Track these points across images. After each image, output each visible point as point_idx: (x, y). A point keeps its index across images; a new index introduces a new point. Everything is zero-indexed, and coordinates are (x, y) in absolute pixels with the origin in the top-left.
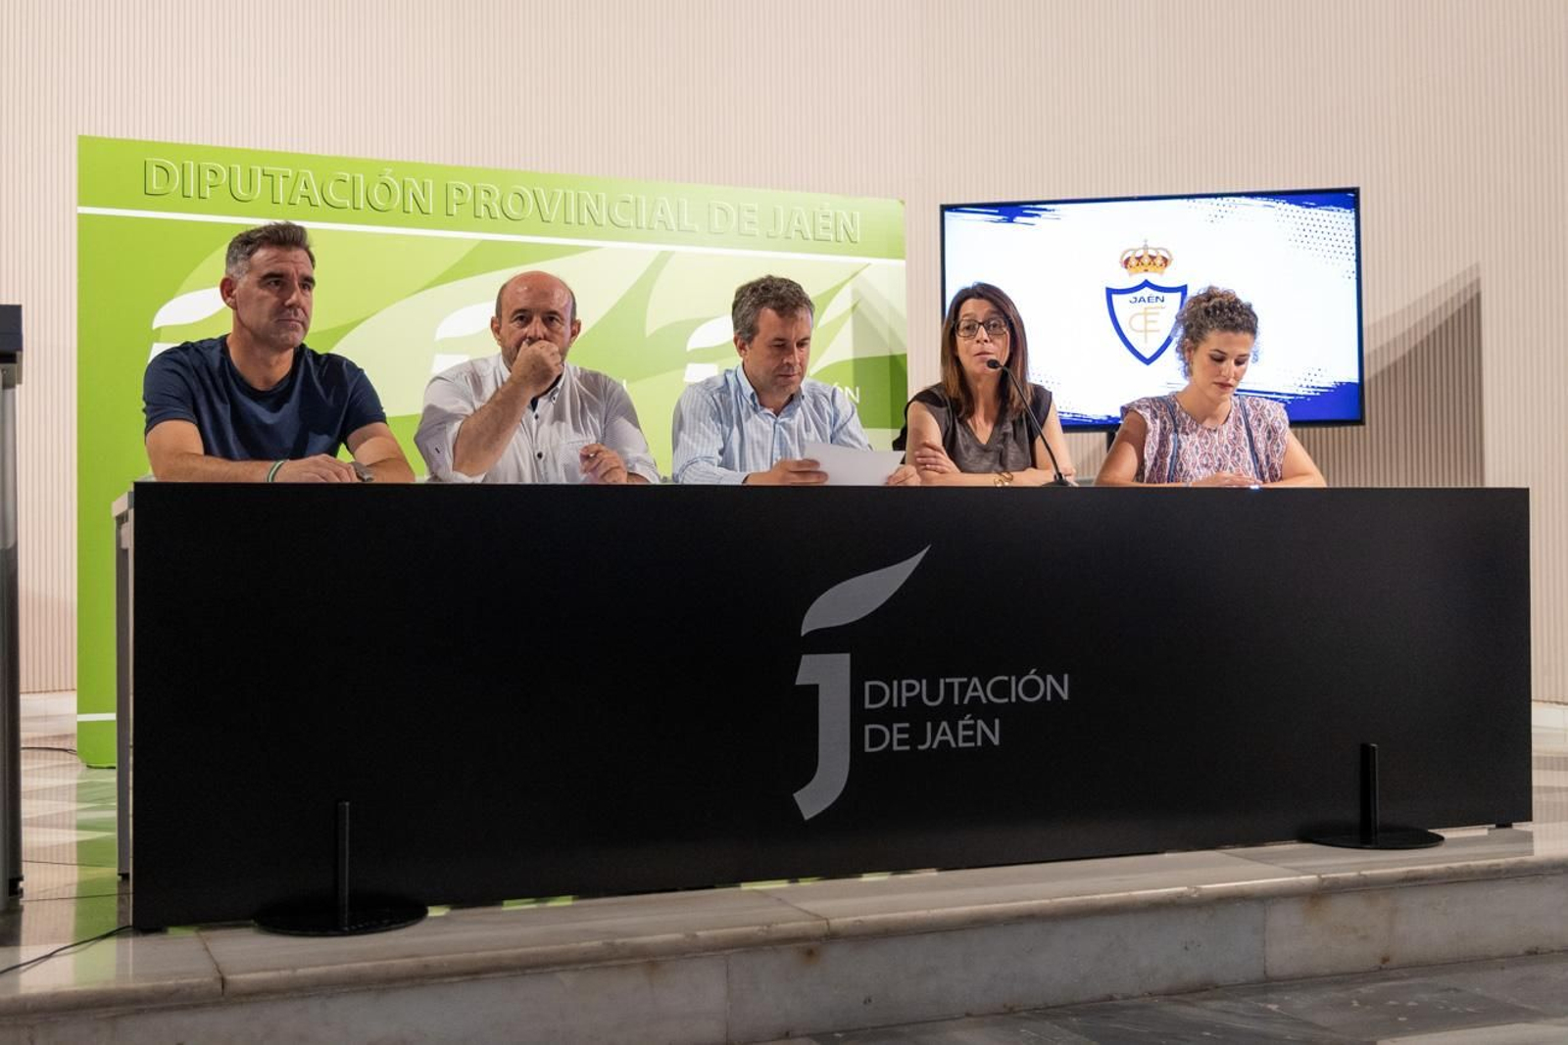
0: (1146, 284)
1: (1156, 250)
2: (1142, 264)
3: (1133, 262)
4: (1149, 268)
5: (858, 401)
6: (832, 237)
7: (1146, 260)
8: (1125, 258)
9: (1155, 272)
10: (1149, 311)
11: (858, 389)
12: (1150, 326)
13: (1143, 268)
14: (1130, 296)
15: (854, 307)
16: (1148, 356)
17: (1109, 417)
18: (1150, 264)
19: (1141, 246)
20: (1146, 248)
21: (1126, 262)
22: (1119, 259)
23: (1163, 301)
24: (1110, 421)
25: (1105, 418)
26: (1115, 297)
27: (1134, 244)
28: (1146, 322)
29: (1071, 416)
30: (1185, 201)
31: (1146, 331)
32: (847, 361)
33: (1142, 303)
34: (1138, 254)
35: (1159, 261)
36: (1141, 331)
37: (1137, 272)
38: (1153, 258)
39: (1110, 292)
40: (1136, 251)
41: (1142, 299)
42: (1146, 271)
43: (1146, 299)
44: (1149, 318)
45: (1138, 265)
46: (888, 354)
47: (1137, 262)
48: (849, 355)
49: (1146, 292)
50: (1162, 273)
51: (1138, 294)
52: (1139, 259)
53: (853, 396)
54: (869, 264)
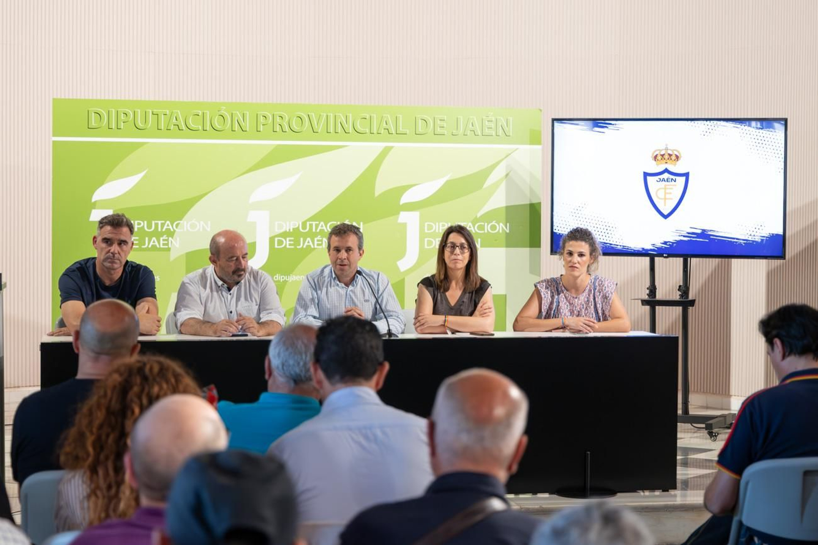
0: (666, 171)
1: (672, 151)
2: (664, 159)
3: (659, 158)
4: (668, 161)
5: (508, 231)
6: (494, 134)
7: (666, 157)
8: (655, 154)
9: (671, 164)
10: (667, 187)
11: (508, 224)
12: (668, 196)
13: (665, 161)
14: (657, 178)
15: (507, 175)
16: (666, 213)
17: (643, 249)
18: (668, 159)
19: (664, 148)
20: (667, 149)
21: (655, 157)
22: (651, 155)
23: (675, 181)
24: (644, 251)
25: (641, 250)
26: (649, 178)
27: (659, 146)
28: (665, 193)
29: (622, 247)
30: (689, 122)
31: (665, 199)
32: (502, 207)
33: (663, 182)
34: (663, 153)
35: (674, 157)
36: (662, 199)
37: (661, 163)
38: (670, 155)
39: (646, 175)
40: (660, 150)
41: (663, 180)
42: (666, 163)
43: (666, 180)
44: (668, 191)
45: (662, 159)
46: (529, 203)
47: (661, 157)
48: (504, 204)
49: (666, 176)
50: (675, 165)
51: (661, 177)
52: (663, 155)
53: (505, 228)
54: (517, 149)
